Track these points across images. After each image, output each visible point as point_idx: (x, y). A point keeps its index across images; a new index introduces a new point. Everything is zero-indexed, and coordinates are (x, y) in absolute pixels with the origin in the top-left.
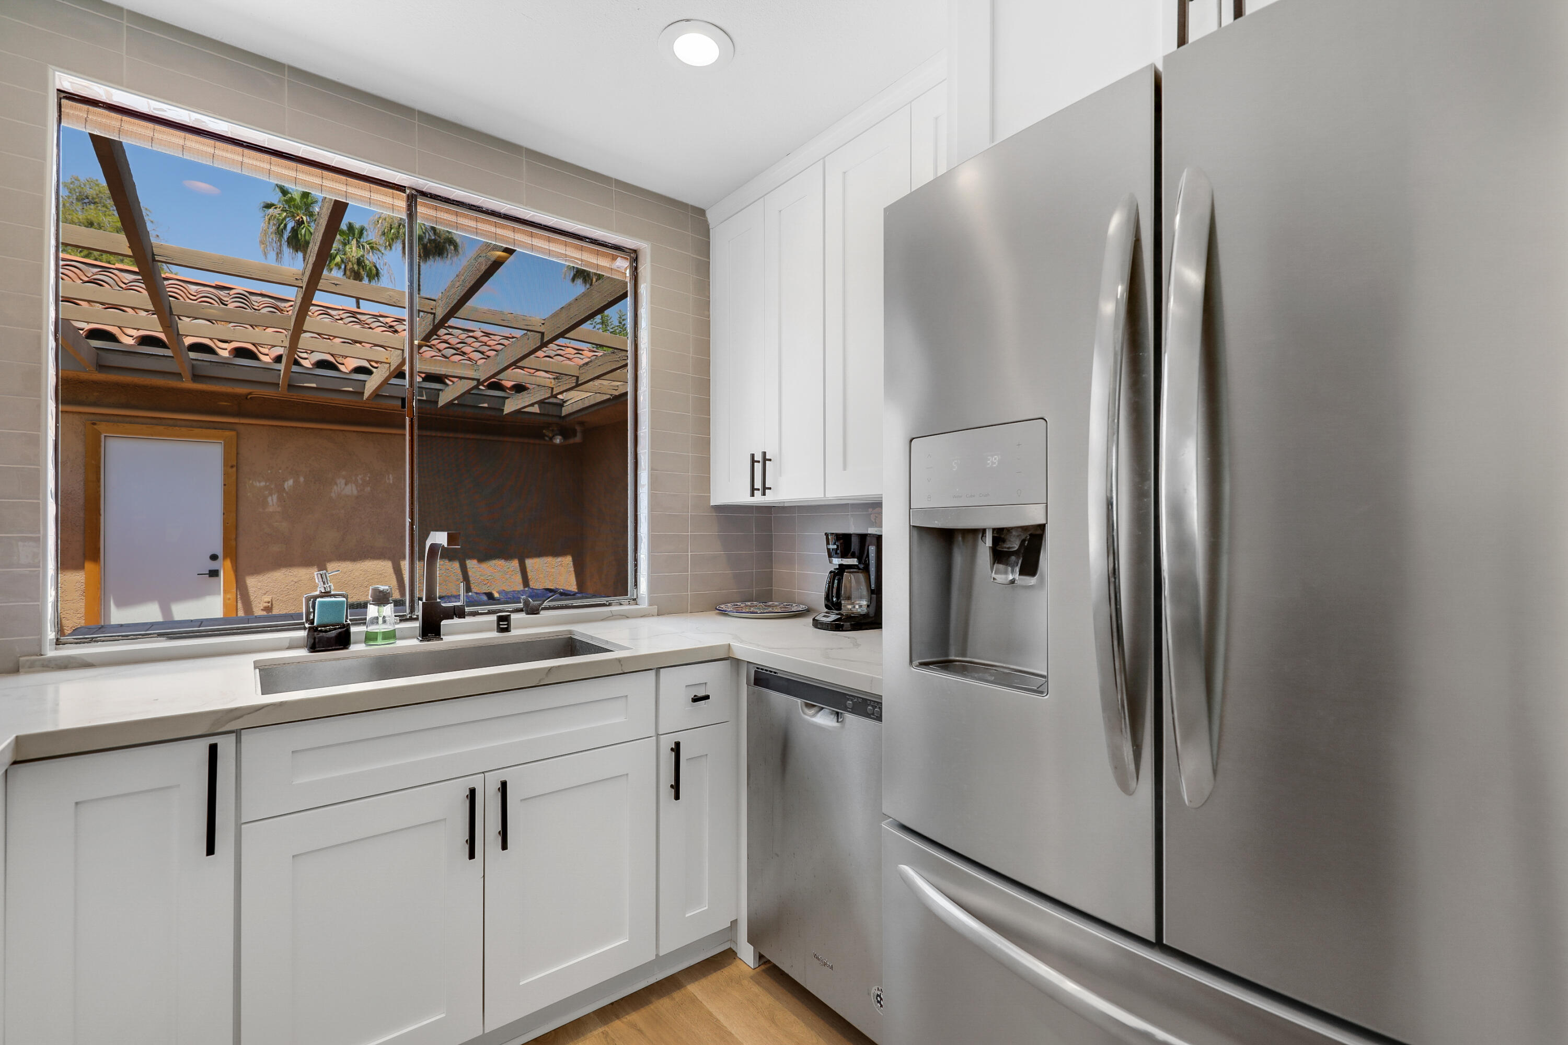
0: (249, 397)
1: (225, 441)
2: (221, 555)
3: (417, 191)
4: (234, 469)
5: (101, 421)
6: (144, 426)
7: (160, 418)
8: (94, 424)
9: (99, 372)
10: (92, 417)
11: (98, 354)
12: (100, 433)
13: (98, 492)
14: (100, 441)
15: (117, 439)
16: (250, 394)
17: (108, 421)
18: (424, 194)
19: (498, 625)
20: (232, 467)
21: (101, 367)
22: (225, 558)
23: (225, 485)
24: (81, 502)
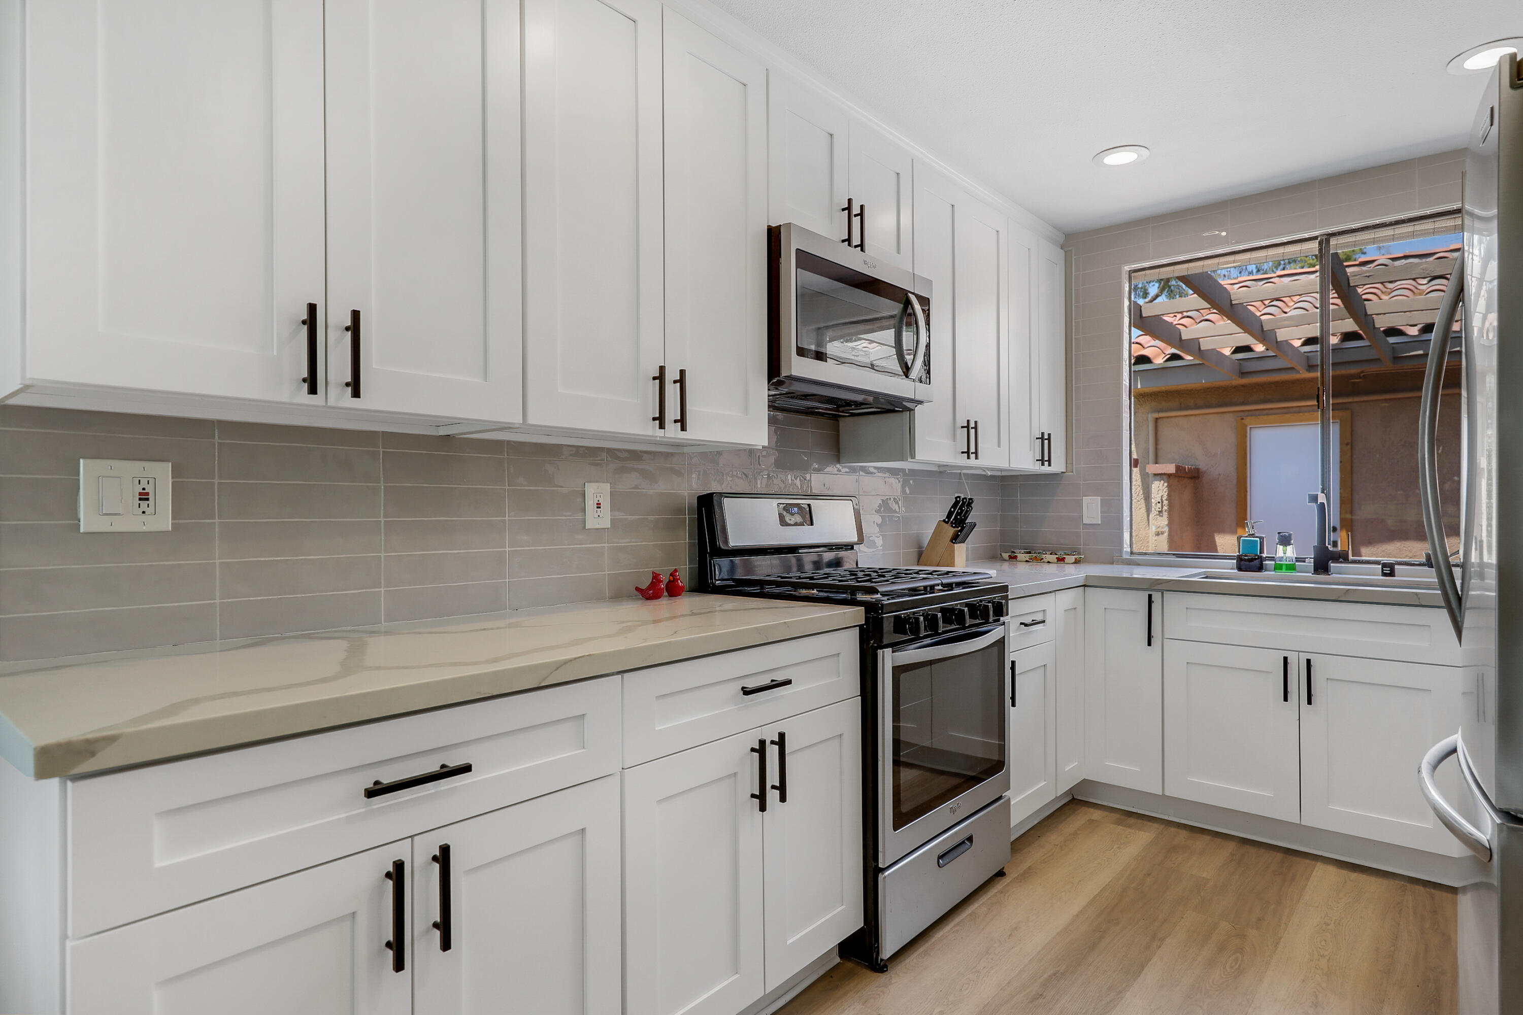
0: (1362, 375)
1: (1341, 420)
2: (1338, 527)
3: (1327, 235)
4: (1349, 446)
5: (1247, 416)
6: (1276, 416)
7: (1288, 408)
8: (1242, 419)
9: (1242, 378)
10: (1242, 414)
11: (1240, 364)
12: (1247, 426)
13: (1245, 474)
14: (1246, 432)
15: (1261, 429)
16: (1362, 372)
17: (1251, 415)
18: (1333, 235)
19: (1383, 570)
20: (1347, 444)
21: (1243, 374)
22: (1342, 528)
23: (1341, 462)
24: (1235, 481)
